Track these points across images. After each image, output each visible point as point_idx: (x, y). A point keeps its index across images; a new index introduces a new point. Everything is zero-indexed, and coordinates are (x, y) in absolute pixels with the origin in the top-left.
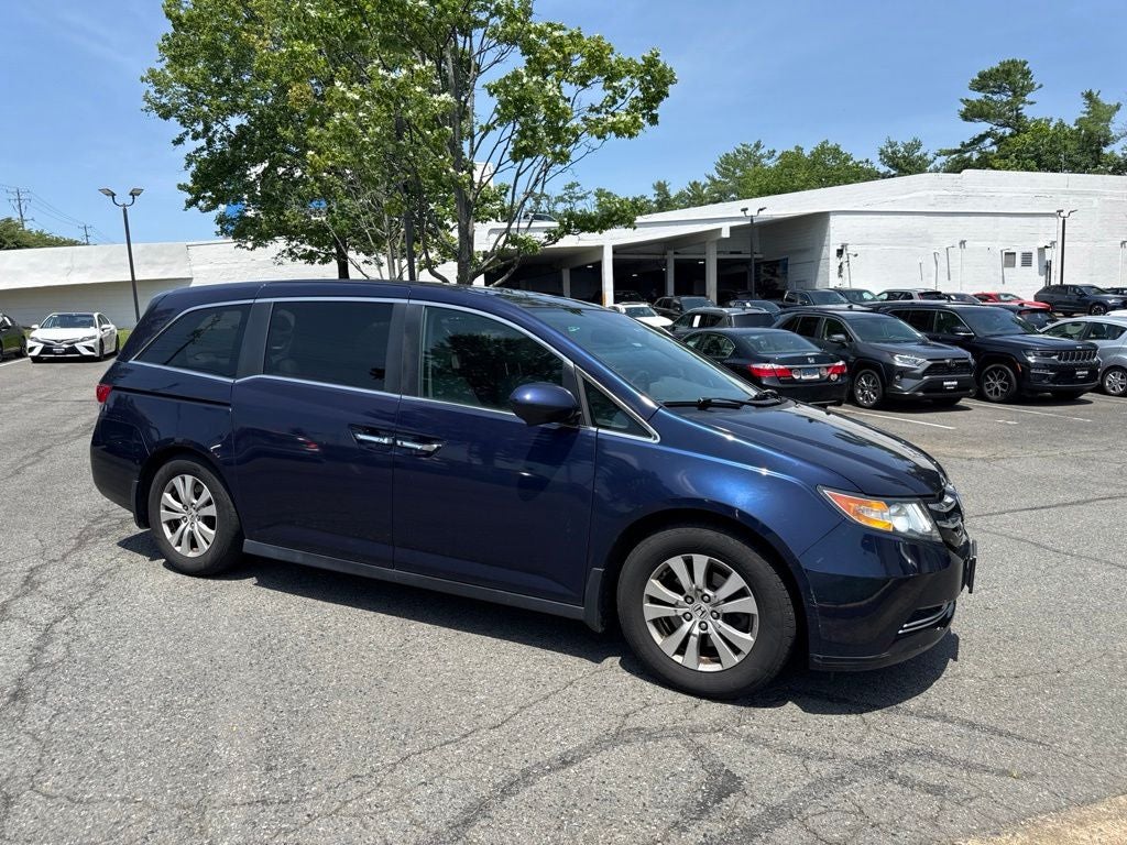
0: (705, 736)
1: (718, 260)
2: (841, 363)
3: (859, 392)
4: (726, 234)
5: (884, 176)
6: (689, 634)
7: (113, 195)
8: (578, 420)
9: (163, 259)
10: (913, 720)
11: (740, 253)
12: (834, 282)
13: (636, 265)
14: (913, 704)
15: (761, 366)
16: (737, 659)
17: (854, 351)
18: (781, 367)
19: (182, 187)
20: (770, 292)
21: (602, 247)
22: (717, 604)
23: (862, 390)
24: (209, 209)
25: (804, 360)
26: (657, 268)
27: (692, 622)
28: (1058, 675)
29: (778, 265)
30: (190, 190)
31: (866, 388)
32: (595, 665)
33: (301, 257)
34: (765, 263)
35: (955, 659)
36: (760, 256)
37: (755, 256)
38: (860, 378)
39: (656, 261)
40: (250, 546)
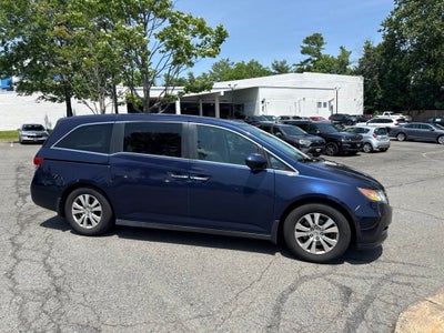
1: (220, 104)
4: (222, 94)
5: (275, 74)
6: (312, 242)
8: (266, 167)
11: (227, 101)
16: (330, 249)
22: (323, 230)
26: (196, 106)
27: (313, 237)
29: (240, 106)
32: (273, 256)
33: (49, 100)
34: (236, 105)
37: (233, 103)
40: (118, 222)
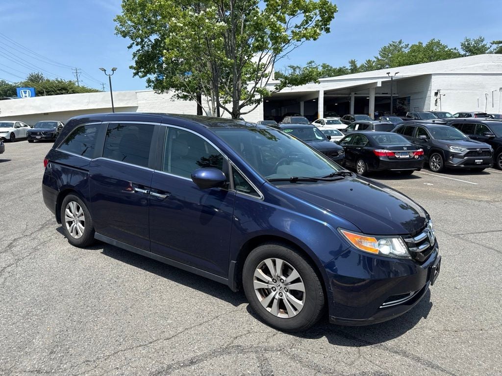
0: (270, 353)
1: (376, 97)
2: (421, 150)
3: (432, 164)
4: (379, 85)
6: (274, 298)
7: (105, 71)
8: (228, 186)
9: (126, 98)
10: (387, 353)
11: (387, 94)
12: (433, 108)
13: (336, 99)
14: (390, 343)
15: (379, 151)
16: (295, 313)
17: (430, 143)
18: (390, 151)
19: (131, 67)
20: (401, 112)
21: (319, 91)
22: (287, 284)
23: (433, 163)
24: (143, 76)
25: (401, 148)
26: (346, 101)
27: (276, 292)
28: (481, 332)
29: (405, 100)
30: (135, 68)
31: (435, 162)
32: (234, 307)
33: (181, 98)
34: (399, 98)
35: (425, 318)
36: (397, 95)
37: (393, 95)
38: (432, 157)
39: (346, 98)
40: (98, 235)
